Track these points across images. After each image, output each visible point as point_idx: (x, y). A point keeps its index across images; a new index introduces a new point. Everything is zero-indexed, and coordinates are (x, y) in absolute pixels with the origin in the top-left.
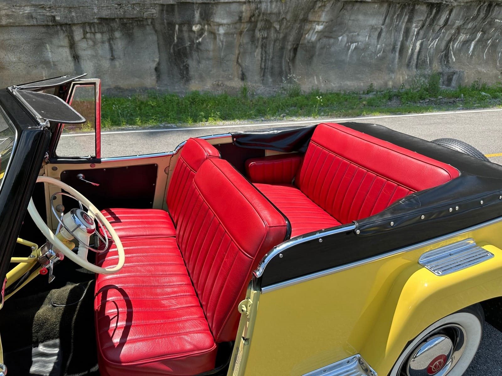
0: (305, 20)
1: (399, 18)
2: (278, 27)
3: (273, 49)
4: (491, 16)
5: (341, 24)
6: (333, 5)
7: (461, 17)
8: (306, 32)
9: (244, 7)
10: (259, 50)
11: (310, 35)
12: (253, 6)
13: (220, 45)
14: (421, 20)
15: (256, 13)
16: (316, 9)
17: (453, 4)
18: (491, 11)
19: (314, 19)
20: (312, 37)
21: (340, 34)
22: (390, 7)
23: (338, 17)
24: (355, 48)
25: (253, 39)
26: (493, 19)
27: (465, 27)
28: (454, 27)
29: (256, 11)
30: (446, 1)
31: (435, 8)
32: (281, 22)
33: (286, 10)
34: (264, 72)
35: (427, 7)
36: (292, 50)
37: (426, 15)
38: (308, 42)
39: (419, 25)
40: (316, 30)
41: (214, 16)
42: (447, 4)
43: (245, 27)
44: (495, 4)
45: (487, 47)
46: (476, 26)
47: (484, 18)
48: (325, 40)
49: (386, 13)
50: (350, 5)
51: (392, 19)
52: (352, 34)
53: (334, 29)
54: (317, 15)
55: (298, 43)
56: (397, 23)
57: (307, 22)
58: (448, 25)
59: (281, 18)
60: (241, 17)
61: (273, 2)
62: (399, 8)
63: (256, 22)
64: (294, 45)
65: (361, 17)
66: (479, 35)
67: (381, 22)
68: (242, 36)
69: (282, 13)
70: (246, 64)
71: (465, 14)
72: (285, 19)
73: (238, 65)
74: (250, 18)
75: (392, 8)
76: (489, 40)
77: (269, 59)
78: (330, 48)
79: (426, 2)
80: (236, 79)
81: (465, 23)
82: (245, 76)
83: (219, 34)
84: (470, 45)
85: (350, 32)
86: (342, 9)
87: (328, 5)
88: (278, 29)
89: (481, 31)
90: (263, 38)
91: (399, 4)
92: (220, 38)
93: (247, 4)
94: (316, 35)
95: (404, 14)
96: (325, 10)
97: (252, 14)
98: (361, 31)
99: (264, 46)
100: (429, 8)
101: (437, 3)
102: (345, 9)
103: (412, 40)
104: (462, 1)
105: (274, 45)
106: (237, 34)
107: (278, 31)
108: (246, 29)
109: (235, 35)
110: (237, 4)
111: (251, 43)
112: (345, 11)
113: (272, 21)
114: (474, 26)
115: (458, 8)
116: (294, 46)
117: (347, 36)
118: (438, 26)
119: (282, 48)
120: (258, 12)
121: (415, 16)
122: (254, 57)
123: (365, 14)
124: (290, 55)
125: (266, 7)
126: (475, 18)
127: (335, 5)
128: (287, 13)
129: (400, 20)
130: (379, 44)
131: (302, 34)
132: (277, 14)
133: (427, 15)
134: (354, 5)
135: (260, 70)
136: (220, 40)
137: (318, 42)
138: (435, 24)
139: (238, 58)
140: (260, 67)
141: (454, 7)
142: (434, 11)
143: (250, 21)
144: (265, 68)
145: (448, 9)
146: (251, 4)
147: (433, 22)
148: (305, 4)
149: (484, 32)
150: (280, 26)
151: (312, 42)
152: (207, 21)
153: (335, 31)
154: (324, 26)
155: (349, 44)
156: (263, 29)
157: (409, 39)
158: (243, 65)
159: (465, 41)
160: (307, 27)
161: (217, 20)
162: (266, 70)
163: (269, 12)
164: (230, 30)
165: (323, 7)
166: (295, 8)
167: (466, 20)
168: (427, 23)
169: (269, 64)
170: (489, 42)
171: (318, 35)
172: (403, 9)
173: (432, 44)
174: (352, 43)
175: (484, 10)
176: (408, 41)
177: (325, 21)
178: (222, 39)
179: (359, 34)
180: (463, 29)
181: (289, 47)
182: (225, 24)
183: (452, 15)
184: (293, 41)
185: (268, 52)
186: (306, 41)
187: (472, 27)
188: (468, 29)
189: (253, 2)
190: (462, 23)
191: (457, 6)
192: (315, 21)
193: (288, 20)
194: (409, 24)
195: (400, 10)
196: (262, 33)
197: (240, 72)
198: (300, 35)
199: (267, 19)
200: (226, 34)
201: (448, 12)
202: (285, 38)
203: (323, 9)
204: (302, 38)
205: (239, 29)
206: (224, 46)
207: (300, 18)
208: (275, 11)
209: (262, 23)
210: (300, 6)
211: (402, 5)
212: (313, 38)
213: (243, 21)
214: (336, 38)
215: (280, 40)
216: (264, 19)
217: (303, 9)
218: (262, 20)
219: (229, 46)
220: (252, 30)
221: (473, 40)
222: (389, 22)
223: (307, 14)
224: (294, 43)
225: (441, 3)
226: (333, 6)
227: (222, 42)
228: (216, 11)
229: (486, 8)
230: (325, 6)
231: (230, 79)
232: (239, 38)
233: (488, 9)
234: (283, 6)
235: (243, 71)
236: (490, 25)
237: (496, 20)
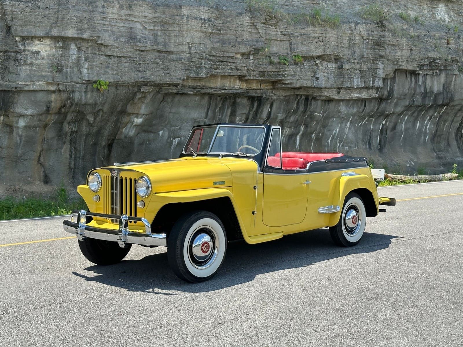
0: (123, 112)
1: (221, 112)
2: (91, 119)
3: (85, 146)
4: (310, 110)
5: (161, 116)
6: (154, 96)
7: (282, 110)
8: (124, 125)
9: (53, 97)
10: (67, 147)
11: (128, 129)
12: (64, 96)
13: (17, 140)
14: (244, 114)
15: (68, 103)
16: (136, 101)
17: (272, 97)
18: (309, 105)
19: (133, 112)
20: (129, 131)
21: (161, 128)
22: (211, 99)
23: (158, 109)
24: (177, 144)
25: (60, 134)
26: (312, 113)
27: (288, 120)
28: (277, 120)
29: (67, 102)
30: (266, 95)
31: (256, 102)
32: (96, 115)
33: (104, 101)
34: (74, 172)
35: (248, 100)
36: (106, 146)
37: (248, 109)
38: (126, 137)
39: (243, 118)
40: (135, 123)
41: (15, 105)
42: (267, 97)
43: (52, 118)
44: (311, 98)
45: (312, 141)
46: (298, 120)
47: (304, 111)
48: (143, 134)
49: (208, 105)
50: (171, 97)
51: (214, 113)
52: (174, 128)
53: (154, 122)
54: (137, 107)
55: (114, 138)
56: (220, 116)
57: (124, 115)
58: (272, 119)
59: (97, 109)
60: (49, 108)
61: (88, 92)
62: (220, 101)
63: (66, 114)
64: (109, 140)
65: (182, 110)
66: (302, 128)
67: (203, 115)
68: (47, 129)
69: (99, 104)
70: (51, 164)
71: (286, 108)
72: (101, 111)
73: (39, 165)
74: (60, 109)
75: (213, 101)
76: (313, 133)
77: (79, 158)
78: (150, 144)
79: (246, 95)
80: (37, 183)
81: (287, 116)
82: (49, 178)
83: (18, 127)
84: (295, 140)
85: (171, 126)
86: (162, 101)
87: (148, 96)
88: (92, 122)
89: (304, 125)
90: (72, 132)
91: (220, 96)
92: (18, 132)
93: (57, 93)
94: (134, 129)
95: (226, 107)
96: (145, 101)
97: (63, 105)
98: (184, 125)
99: (72, 142)
100: (250, 101)
101: (258, 97)
102: (165, 101)
103: (238, 134)
104: (281, 95)
105: (86, 140)
106: (40, 127)
107: (91, 124)
108: (52, 122)
109: (38, 128)
110: (45, 92)
111: (57, 137)
112: (165, 103)
113: (86, 113)
114: (296, 119)
115: (278, 102)
116: (109, 142)
117: (169, 130)
118: (261, 119)
119: (95, 144)
120: (70, 102)
121: (237, 109)
122: (61, 155)
123: (186, 107)
124: (104, 153)
125: (79, 97)
126: (295, 112)
127: (155, 97)
128: (104, 104)
129: (223, 113)
130: (204, 139)
131: (119, 127)
132: (92, 105)
133: (250, 108)
134: (174, 97)
135: (68, 170)
136: (18, 134)
137: (136, 137)
138: (258, 117)
139: (40, 156)
140: (68, 167)
141: (274, 100)
142: (256, 104)
143: (59, 112)
144: (75, 168)
145: (268, 102)
146: (62, 94)
147: (256, 116)
148: (124, 95)
149: (306, 126)
150: (95, 119)
151: (130, 137)
152: (6, 111)
153: (154, 125)
154: (144, 119)
155: (171, 139)
156: (73, 122)
157: (235, 133)
158: (47, 165)
159: (290, 135)
160: (125, 120)
161: (19, 110)
162: (77, 171)
163: (83, 102)
164: (33, 122)
165: (143, 98)
166: (113, 98)
167: (288, 114)
168: (251, 117)
169: (80, 162)
170: (313, 135)
171: (136, 129)
172: (224, 101)
173: (258, 138)
174: (174, 138)
175: (302, 103)
176: (234, 135)
177: (145, 114)
178: (20, 133)
179: (182, 128)
180: (286, 122)
181: (104, 143)
182: (27, 115)
183: (273, 108)
184: (109, 136)
185: (79, 149)
186: (123, 136)
187: (294, 120)
188: (291, 122)
189: (64, 91)
190: (284, 116)
191: (277, 99)
192: (133, 114)
193: (105, 111)
194: (233, 117)
195: (221, 103)
196: (72, 126)
197: (42, 174)
198: (117, 128)
199: (80, 110)
200: (26, 127)
201: (269, 106)
202: (99, 133)
203: (143, 100)
204: (119, 133)
205: (44, 122)
206: (22, 142)
207: (117, 110)
208: (91, 101)
209: (72, 114)
210: (119, 97)
211: (223, 98)
212: (131, 132)
213: (51, 112)
214: (156, 133)
215: (93, 135)
216: (76, 110)
217: (121, 100)
218: (73, 112)
219: (29, 142)
220: (60, 123)
221: (298, 134)
222: (212, 115)
223: (125, 106)
224: (109, 138)
225: (261, 97)
226: (153, 98)
227: (20, 136)
228: (17, 100)
229: (303, 102)
230: (145, 97)
231: (30, 183)
232: (43, 132)
233: (306, 102)
234: (100, 97)
235: (46, 172)
236: (311, 118)
237: (315, 113)
